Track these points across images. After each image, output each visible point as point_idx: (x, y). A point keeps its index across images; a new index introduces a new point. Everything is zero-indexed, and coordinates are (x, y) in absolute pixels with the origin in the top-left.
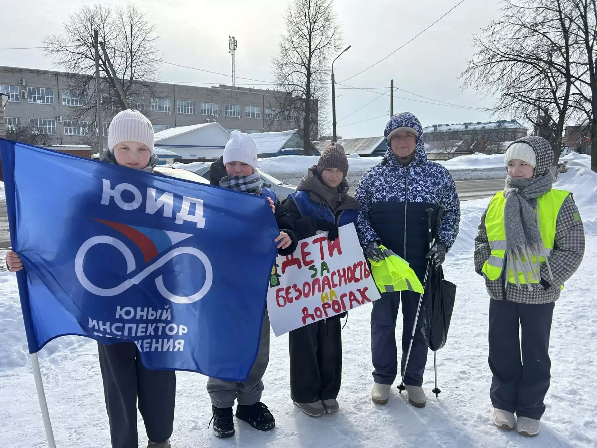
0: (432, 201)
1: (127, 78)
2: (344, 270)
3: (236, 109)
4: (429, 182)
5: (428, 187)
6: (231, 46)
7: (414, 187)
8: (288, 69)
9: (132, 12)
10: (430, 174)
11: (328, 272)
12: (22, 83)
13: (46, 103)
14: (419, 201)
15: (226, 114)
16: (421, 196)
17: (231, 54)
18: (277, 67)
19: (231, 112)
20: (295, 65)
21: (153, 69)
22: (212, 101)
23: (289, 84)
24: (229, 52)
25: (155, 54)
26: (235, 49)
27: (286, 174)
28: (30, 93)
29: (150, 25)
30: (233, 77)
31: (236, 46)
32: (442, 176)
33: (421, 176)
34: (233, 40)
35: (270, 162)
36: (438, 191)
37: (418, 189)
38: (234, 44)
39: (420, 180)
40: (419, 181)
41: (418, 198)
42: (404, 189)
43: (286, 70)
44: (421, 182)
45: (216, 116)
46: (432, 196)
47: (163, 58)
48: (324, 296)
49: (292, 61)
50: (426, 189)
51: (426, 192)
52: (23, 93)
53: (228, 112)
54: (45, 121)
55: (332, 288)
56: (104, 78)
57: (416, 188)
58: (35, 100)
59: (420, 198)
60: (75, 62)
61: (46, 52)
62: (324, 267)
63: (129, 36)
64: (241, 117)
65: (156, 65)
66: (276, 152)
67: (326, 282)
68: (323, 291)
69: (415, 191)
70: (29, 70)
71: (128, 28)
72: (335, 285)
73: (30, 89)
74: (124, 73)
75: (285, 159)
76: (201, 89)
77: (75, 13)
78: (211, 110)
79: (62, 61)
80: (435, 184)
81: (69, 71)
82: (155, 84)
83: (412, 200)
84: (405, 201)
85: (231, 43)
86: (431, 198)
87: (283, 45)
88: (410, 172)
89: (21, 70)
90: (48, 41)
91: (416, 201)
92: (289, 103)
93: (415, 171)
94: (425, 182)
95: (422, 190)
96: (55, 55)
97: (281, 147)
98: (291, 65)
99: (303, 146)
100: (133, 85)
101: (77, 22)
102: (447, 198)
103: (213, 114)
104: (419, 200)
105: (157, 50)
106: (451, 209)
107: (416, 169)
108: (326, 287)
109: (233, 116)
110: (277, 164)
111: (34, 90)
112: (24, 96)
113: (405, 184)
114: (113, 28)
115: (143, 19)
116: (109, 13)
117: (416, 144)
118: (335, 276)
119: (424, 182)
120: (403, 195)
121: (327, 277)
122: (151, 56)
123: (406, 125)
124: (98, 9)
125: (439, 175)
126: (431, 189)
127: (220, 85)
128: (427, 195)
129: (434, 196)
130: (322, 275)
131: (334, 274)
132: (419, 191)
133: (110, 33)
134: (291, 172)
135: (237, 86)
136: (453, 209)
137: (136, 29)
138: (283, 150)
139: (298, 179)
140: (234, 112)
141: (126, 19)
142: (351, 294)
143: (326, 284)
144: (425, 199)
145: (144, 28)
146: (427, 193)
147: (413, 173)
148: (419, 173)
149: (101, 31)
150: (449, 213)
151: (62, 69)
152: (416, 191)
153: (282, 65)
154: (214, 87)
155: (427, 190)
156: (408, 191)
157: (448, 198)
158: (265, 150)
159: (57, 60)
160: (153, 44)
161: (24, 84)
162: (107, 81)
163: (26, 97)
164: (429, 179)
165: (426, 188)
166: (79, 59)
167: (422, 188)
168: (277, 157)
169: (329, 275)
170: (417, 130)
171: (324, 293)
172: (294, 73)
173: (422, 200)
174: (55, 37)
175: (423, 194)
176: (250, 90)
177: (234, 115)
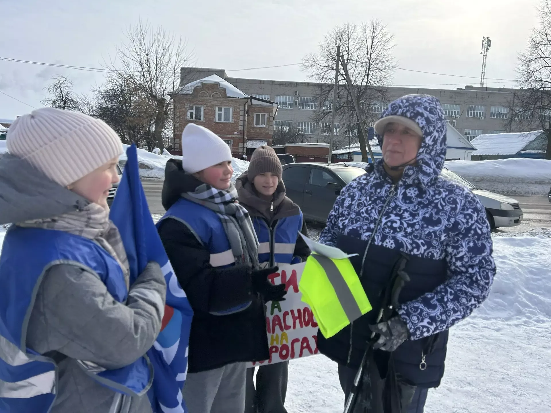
0: (412, 250)
1: (364, 84)
2: (299, 311)
3: (480, 109)
4: (420, 217)
5: (412, 226)
6: (484, 46)
7: (390, 221)
8: (537, 65)
9: (375, 25)
10: (430, 203)
11: (280, 310)
12: (296, 94)
13: (311, 109)
14: (389, 246)
15: (468, 114)
16: (394, 238)
17: (483, 54)
18: (523, 64)
19: (474, 113)
20: (546, 59)
21: (387, 76)
22: (455, 103)
23: (536, 81)
24: (481, 53)
25: (390, 61)
26: (487, 49)
27: (513, 178)
28: (301, 101)
29: (389, 36)
30: (482, 78)
31: (489, 46)
32: (454, 209)
33: (411, 202)
34: (487, 40)
35: (495, 165)
36: (429, 234)
37: (395, 225)
38: (488, 44)
39: (406, 210)
40: (403, 213)
41: (387, 240)
42: (374, 221)
43: (534, 65)
44: (406, 215)
45: (457, 117)
46: (414, 242)
47: (398, 64)
48: (275, 338)
49: (543, 56)
50: (408, 227)
51: (406, 233)
52: (296, 102)
53: (471, 112)
54: (302, 123)
55: (285, 330)
56: (344, 86)
57: (393, 222)
58: (303, 108)
59: (392, 241)
60: (323, 74)
61: (303, 67)
62: (276, 305)
63: (369, 47)
64: (485, 118)
65: (390, 72)
66: (514, 154)
67: (277, 323)
68: (273, 332)
69: (389, 227)
70: (302, 83)
71: (370, 41)
72: (288, 328)
73: (301, 98)
74: (363, 80)
75: (516, 162)
76: (445, 91)
77: (328, 33)
78: (452, 112)
79: (314, 74)
80: (429, 221)
81: (319, 82)
82: (388, 88)
83: (378, 242)
84: (368, 240)
85: (484, 43)
86: (411, 244)
87: (535, 39)
88: (396, 194)
89: (297, 84)
90: (305, 59)
91: (385, 244)
92: (534, 102)
93: (404, 194)
94: (413, 215)
95: (400, 228)
96: (310, 69)
97: (521, 149)
98: (541, 60)
99: (546, 148)
100: (368, 91)
101: (329, 40)
102: (453, 247)
103: (454, 115)
104: (389, 244)
105: (392, 58)
106: (463, 269)
107: (408, 191)
108: (277, 328)
109: (475, 117)
110: (504, 167)
111: (304, 99)
112: (296, 104)
113: (379, 212)
114: (356, 42)
115: (385, 30)
116: (355, 29)
117: (419, 150)
118: (287, 317)
119: (411, 214)
120: (369, 230)
121: (277, 316)
122: (387, 63)
123: (403, 115)
124: (346, 28)
125: (447, 208)
126: (416, 230)
127: (467, 87)
128: (405, 239)
129: (420, 242)
130: (272, 313)
131: (286, 314)
132: (395, 230)
133: (353, 47)
134: (520, 176)
135: (485, 86)
136: (467, 272)
137: (377, 41)
138: (523, 152)
139: (528, 184)
140: (477, 113)
141: (369, 33)
142: (305, 340)
143: (277, 324)
144: (399, 244)
145: (384, 39)
146: (406, 235)
147: (401, 197)
148: (410, 198)
149: (346, 46)
150: (459, 277)
151: (313, 80)
152: (391, 227)
153: (530, 61)
154: (460, 89)
155: (409, 230)
156: (379, 224)
157: (457, 248)
158: (500, 152)
159: (310, 74)
160: (389, 52)
161: (298, 95)
162: (346, 88)
163: (298, 105)
164: (421, 212)
165: (409, 225)
166: (326, 71)
167: (402, 224)
168: (505, 160)
169: (281, 315)
170: (421, 125)
171: (275, 335)
172: (543, 69)
173: (393, 246)
174: (311, 55)
175: (400, 236)
176: (500, 90)
177: (477, 115)
